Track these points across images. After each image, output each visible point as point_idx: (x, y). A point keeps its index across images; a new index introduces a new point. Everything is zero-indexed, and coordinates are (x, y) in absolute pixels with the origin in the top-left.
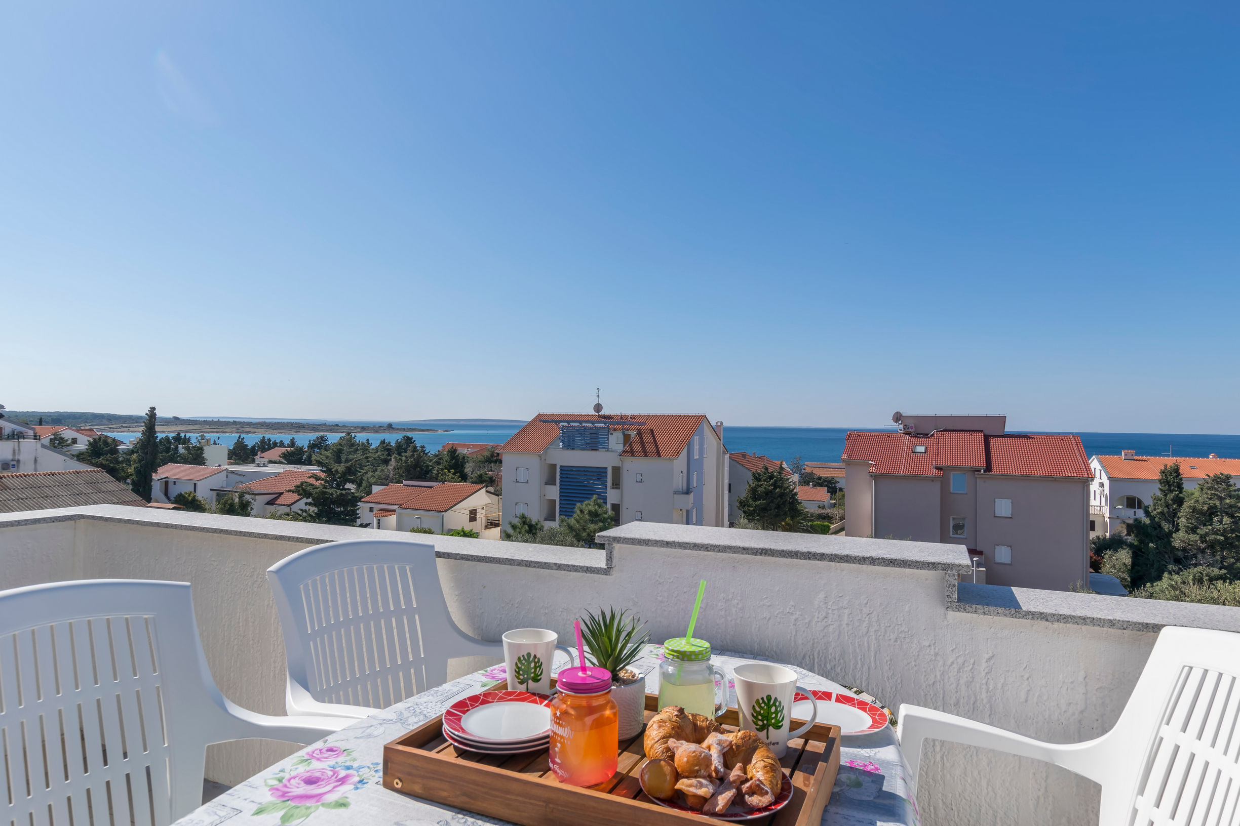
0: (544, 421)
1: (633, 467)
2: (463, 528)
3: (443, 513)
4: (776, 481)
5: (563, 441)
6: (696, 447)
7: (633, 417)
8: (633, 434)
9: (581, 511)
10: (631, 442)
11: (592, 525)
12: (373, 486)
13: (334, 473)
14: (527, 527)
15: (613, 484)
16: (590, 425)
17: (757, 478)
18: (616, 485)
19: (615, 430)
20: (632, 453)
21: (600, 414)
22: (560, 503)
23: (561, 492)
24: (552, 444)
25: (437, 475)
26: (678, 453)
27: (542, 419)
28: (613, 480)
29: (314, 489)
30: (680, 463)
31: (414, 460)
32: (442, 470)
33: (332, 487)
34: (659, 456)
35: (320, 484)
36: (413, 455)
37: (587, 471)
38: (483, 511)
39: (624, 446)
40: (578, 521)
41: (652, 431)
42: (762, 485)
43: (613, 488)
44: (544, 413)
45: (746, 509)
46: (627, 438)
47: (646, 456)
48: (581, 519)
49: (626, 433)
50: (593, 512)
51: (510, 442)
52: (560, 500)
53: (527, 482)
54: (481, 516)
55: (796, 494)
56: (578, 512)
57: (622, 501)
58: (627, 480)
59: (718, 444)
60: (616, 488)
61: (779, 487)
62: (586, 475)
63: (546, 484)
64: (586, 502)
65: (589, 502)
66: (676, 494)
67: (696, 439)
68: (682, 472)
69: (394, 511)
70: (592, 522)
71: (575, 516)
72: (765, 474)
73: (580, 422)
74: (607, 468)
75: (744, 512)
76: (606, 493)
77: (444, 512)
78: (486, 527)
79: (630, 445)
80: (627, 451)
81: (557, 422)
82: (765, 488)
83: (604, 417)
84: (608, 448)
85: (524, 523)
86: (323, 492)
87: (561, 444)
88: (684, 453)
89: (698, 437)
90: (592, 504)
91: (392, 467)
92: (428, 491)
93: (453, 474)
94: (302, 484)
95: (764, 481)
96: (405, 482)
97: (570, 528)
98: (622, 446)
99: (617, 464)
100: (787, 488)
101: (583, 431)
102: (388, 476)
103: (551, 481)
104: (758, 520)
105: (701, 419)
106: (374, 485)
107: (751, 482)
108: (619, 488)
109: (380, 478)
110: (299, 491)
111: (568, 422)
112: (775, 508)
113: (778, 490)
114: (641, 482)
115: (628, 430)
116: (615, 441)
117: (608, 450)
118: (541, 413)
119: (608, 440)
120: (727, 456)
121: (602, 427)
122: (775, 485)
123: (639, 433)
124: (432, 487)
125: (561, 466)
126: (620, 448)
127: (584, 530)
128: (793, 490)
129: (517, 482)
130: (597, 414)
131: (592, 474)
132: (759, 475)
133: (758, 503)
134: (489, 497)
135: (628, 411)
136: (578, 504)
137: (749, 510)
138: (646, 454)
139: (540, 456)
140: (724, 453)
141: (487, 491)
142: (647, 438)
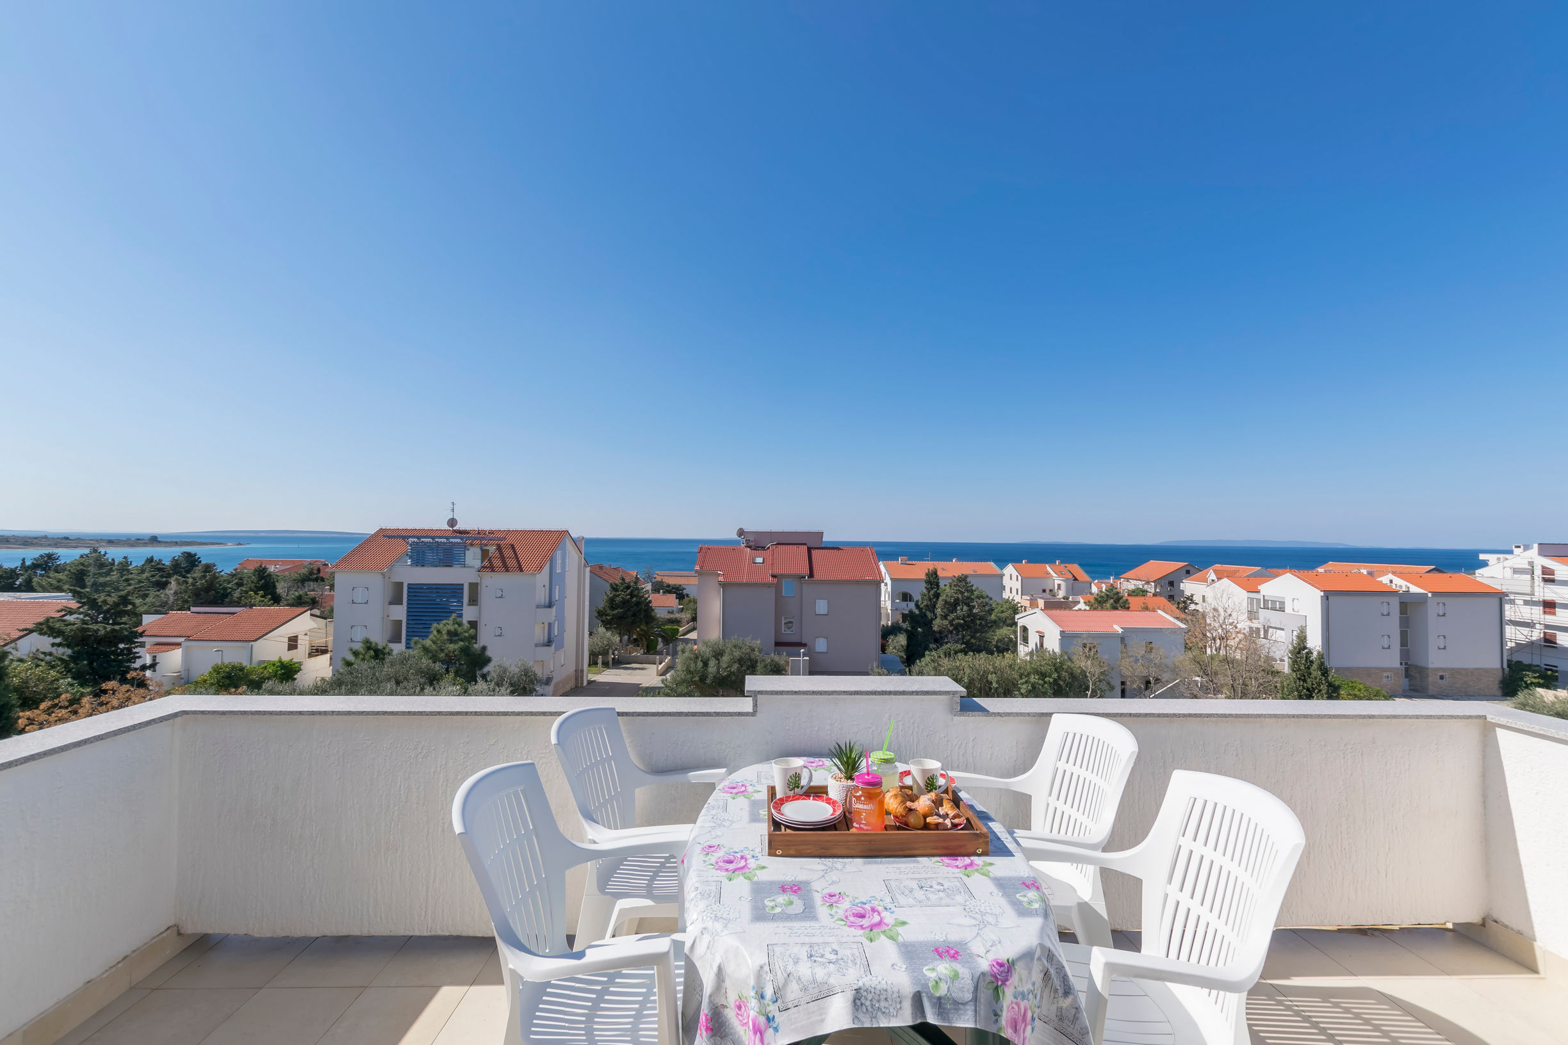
0: (389, 537)
1: (492, 582)
2: (280, 658)
3: (252, 643)
4: (632, 591)
5: (411, 557)
6: (559, 561)
7: (492, 532)
8: (492, 549)
9: (439, 631)
10: (490, 558)
11: (452, 645)
12: (144, 616)
13: (100, 604)
14: (372, 653)
15: (469, 601)
16: (445, 540)
17: (614, 588)
18: (474, 601)
19: (472, 545)
20: (492, 569)
21: (455, 528)
22: (407, 624)
23: (408, 612)
24: (398, 560)
25: (240, 598)
26: (541, 567)
27: (387, 535)
28: (470, 597)
29: (67, 625)
30: (543, 577)
31: (206, 582)
32: (246, 592)
33: (97, 622)
34: (521, 570)
35: (77, 618)
36: (204, 576)
37: (439, 588)
38: (307, 638)
39: (482, 562)
40: (434, 642)
41: (513, 547)
42: (619, 595)
43: (470, 605)
44: (388, 528)
45: (604, 618)
46: (485, 554)
47: (507, 571)
48: (438, 639)
49: (485, 548)
50: (452, 632)
51: (345, 560)
52: (408, 620)
53: (366, 603)
54: (304, 645)
55: (650, 602)
56: (435, 633)
57: (480, 618)
58: (485, 596)
59: (580, 558)
60: (473, 605)
61: (635, 596)
62: (439, 592)
63: (390, 603)
64: (444, 622)
65: (447, 621)
66: (538, 608)
67: (559, 553)
68: (544, 586)
69: (179, 644)
70: (451, 642)
71: (431, 636)
72: (622, 584)
73: (433, 538)
74: (463, 585)
75: (603, 621)
76: (462, 610)
77: (252, 641)
78: (310, 655)
79: (490, 561)
80: (486, 567)
81: (404, 538)
82: (622, 598)
83: (460, 532)
84: (464, 564)
85: (369, 648)
86: (83, 628)
87: (410, 560)
88: (547, 568)
89: (560, 552)
90: (451, 622)
91: (172, 592)
92: (228, 618)
93: (262, 597)
94: (47, 620)
95: (622, 591)
96: (193, 609)
97: (426, 650)
98: (479, 561)
99: (474, 579)
100: (643, 597)
101: (435, 547)
102: (166, 603)
103: (396, 600)
104: (615, 628)
105: (562, 535)
106: (145, 614)
107: (609, 593)
108: (477, 605)
109: (153, 605)
110: (42, 629)
111: (418, 538)
112: (632, 616)
113: (634, 599)
114: (501, 597)
115: (486, 545)
116: (473, 557)
117: (464, 566)
118: (383, 528)
119: (465, 556)
120: (588, 569)
121: (460, 543)
122: (632, 595)
123: (499, 548)
124: (234, 613)
125: (409, 584)
126: (478, 563)
127: (442, 650)
128: (647, 598)
129: (353, 602)
130: (451, 529)
131: (445, 591)
132: (617, 585)
133: (615, 612)
134: (314, 621)
135: (486, 527)
136: (435, 625)
137: (607, 619)
138: (507, 569)
139: (383, 574)
140: (585, 566)
141: (311, 615)
142: (508, 553)
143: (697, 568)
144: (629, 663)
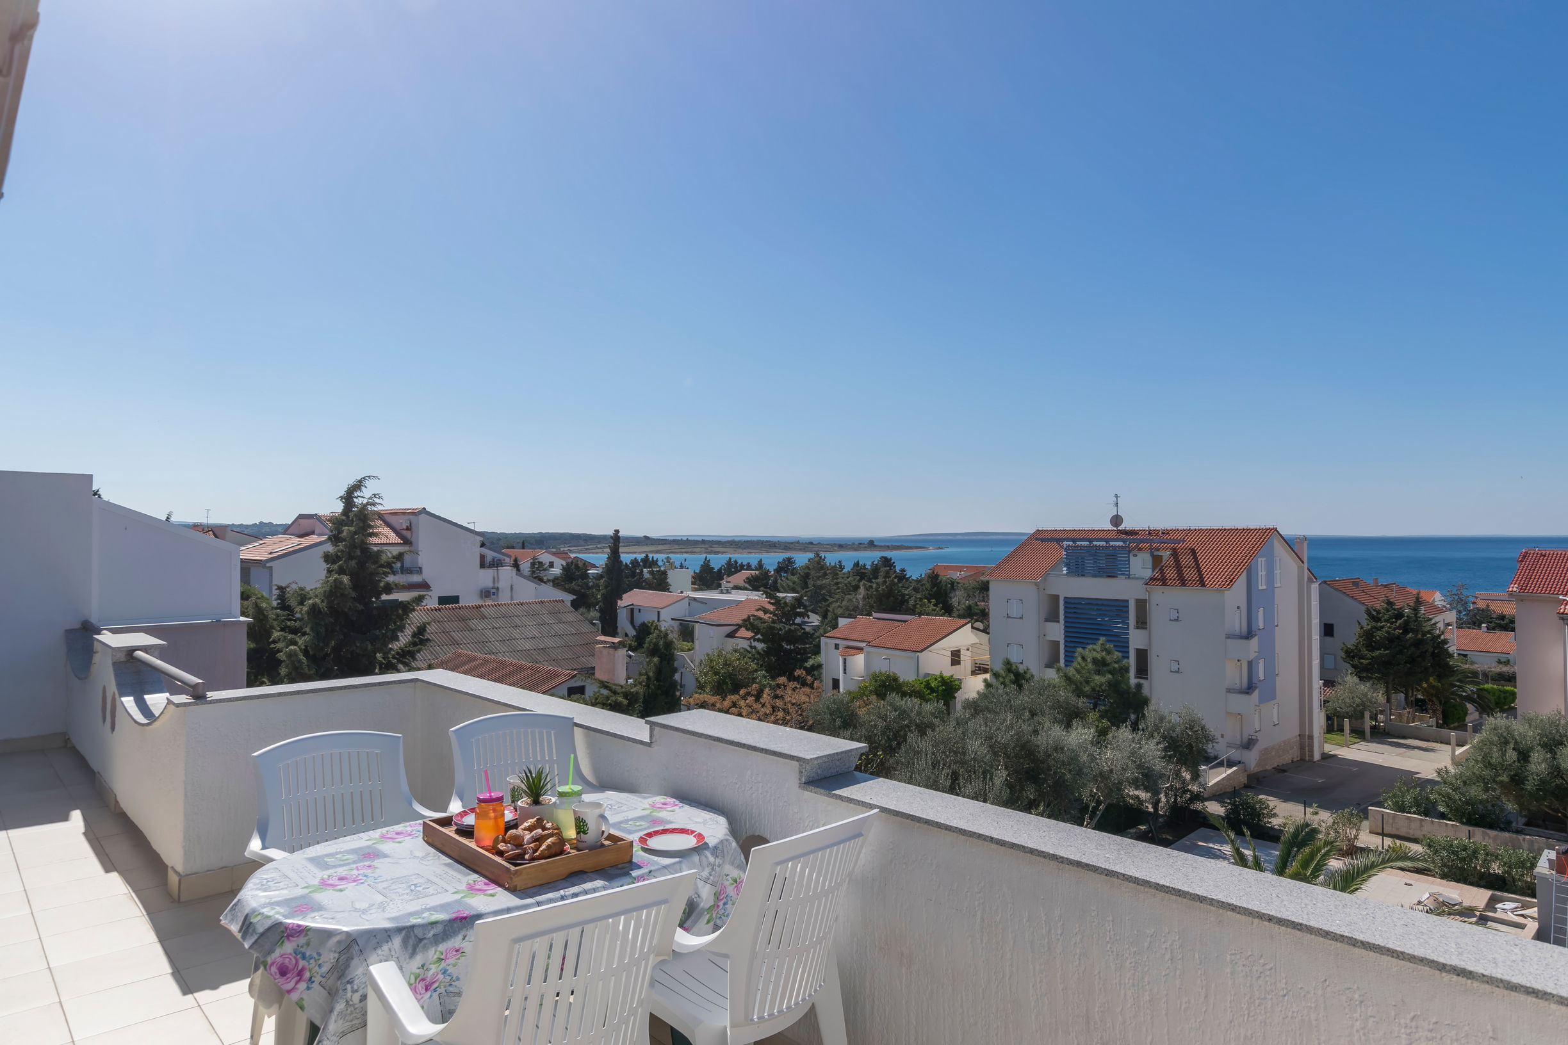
0: (1043, 540)
1: (1164, 600)
2: (941, 673)
3: (919, 654)
4: (1406, 623)
5: (1067, 565)
6: (1262, 573)
7: (1166, 532)
8: (1166, 554)
9: (1083, 658)
10: (1163, 566)
11: (1097, 677)
12: (839, 619)
13: (782, 605)
14: (1012, 677)
15: (1137, 622)
16: (1104, 543)
17: (1374, 616)
18: (1142, 623)
19: (1140, 549)
20: (1163, 581)
21: (1120, 528)
22: (1066, 646)
23: (1066, 632)
24: (1054, 568)
25: (915, 606)
26: (1231, 581)
27: (1042, 538)
28: (1137, 617)
29: (762, 623)
30: (1237, 594)
31: (887, 587)
32: (921, 599)
33: (782, 622)
34: (1202, 583)
35: (769, 617)
36: (885, 582)
37: (1103, 605)
38: (969, 653)
39: (1153, 571)
40: (1078, 671)
41: (1193, 551)
42: (1382, 627)
43: (1138, 628)
44: (1044, 529)
45: (1356, 661)
46: (1157, 560)
47: (1183, 584)
48: (1083, 668)
49: (1156, 553)
50: (1099, 660)
51: (999, 566)
52: (1066, 641)
53: (1021, 618)
54: (966, 659)
55: (1445, 642)
56: (1079, 659)
57: (1150, 644)
58: (1156, 616)
59: (1300, 569)
60: (1142, 628)
61: (1412, 631)
62: (1100, 610)
63: (1047, 620)
64: (1090, 647)
65: (1094, 647)
66: (1229, 638)
67: (1261, 562)
68: (1238, 608)
69: (862, 649)
70: (1098, 673)
71: (1075, 664)
72: (1388, 611)
73: (1090, 541)
74: (1127, 601)
75: (1354, 666)
76: (1128, 634)
77: (919, 652)
78: (973, 673)
79: (1162, 571)
80: (1155, 579)
81: (1059, 541)
82: (1387, 632)
83: (1126, 532)
84: (1129, 575)
85: (1009, 671)
86: (771, 626)
87: (1065, 569)
88: (1242, 581)
89: (1263, 559)
90: (1098, 647)
91: (861, 596)
92: (902, 626)
93: (934, 605)
94: (749, 617)
95: (1387, 621)
96: (875, 615)
97: (1068, 679)
98: (1151, 570)
99: (1142, 596)
100: (1429, 632)
101: (1094, 552)
102: (857, 607)
103: (1053, 617)
104: (1379, 679)
105: (1270, 533)
106: (840, 617)
107: (1364, 623)
108: (1146, 628)
109: (847, 608)
110: (747, 625)
111: (1074, 541)
112: (1406, 662)
113: (1410, 635)
114: (1177, 620)
115: (1158, 550)
116: (1141, 565)
117: (1129, 577)
118: (1040, 529)
119: (1129, 564)
120: (1315, 587)
121: (1122, 547)
122: (1406, 629)
123: (1175, 554)
124: (906, 621)
125: (1065, 598)
126: (1148, 573)
127: (1087, 682)
128: (1439, 636)
129: (1008, 617)
130: (1115, 529)
131: (1108, 608)
132: (1378, 612)
133: (1376, 653)
134: (976, 635)
135: (1159, 525)
136: (1080, 650)
137: (1362, 663)
138: (1183, 583)
139: (1037, 585)
140: (1310, 581)
141: (973, 628)
142: (1187, 560)
143: (1514, 588)
144: (1404, 737)
